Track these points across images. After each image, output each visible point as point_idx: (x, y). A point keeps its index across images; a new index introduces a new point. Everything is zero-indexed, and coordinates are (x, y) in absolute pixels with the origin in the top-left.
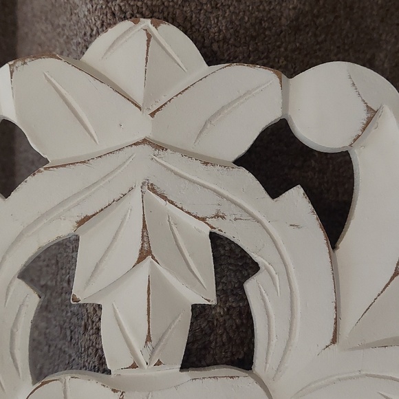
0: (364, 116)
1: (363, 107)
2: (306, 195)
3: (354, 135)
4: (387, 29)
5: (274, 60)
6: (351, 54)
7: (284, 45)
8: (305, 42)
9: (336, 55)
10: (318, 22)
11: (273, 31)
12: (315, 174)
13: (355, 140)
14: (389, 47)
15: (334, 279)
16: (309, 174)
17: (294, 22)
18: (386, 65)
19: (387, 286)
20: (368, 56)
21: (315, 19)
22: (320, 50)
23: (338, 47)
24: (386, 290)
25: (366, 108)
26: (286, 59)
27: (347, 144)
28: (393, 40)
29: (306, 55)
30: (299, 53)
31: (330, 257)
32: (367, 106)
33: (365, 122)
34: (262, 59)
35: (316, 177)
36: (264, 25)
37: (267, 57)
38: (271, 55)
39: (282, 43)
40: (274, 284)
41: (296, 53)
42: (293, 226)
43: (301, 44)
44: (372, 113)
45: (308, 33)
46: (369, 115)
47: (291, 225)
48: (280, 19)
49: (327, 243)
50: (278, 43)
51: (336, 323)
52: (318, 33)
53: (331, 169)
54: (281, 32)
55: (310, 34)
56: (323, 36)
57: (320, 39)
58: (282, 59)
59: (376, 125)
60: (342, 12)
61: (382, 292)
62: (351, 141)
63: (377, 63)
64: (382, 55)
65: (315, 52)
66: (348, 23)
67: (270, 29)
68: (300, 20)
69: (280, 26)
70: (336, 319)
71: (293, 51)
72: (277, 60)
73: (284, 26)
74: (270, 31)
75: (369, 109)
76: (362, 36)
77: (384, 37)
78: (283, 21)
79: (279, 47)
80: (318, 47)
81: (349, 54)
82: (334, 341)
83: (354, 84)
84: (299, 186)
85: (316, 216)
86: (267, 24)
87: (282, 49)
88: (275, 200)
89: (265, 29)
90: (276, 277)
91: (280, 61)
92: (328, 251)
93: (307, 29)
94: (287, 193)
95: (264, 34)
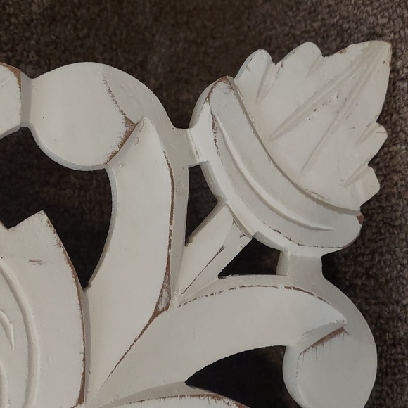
0: (122, 129)
1: (121, 119)
2: (50, 224)
3: (110, 152)
4: (161, 29)
5: (22, 54)
6: (119, 54)
7: (35, 36)
8: (62, 36)
9: (102, 54)
10: (79, 14)
11: (20, 19)
12: (74, 191)
13: (111, 158)
14: (163, 50)
15: (83, 325)
16: (67, 192)
17: (49, 11)
18: (159, 70)
19: (145, 328)
20: (140, 58)
21: (75, 9)
22: (82, 46)
23: (104, 45)
24: (144, 334)
25: (124, 121)
26: (38, 54)
27: (102, 162)
28: (168, 42)
29: (64, 52)
30: (55, 48)
31: (79, 299)
32: (126, 118)
33: (123, 137)
34: (6, 52)
35: (76, 195)
36: (8, 10)
37: (12, 50)
38: (18, 48)
39: (33, 34)
40: (8, 336)
41: (51, 48)
42: (34, 261)
43: (58, 37)
44: (131, 127)
45: (66, 25)
46: (128, 128)
47: (30, 261)
48: (30, 5)
49: (76, 281)
50: (28, 34)
51: (83, 379)
52: (79, 26)
53: (94, 185)
54: (32, 20)
55: (69, 27)
56: (86, 30)
57: (81, 34)
58: (33, 53)
59: (136, 140)
60: (108, 5)
61: (139, 337)
62: (106, 158)
63: (149, 66)
64: (155, 58)
65: (76, 48)
66: (116, 18)
67: (16, 16)
68: (56, 9)
69: (31, 13)
70: (84, 374)
71: (47, 45)
72: (25, 54)
73: (35, 14)
74: (17, 18)
75: (128, 121)
76: (133, 34)
77: (157, 37)
78: (34, 8)
79: (29, 38)
80: (79, 42)
81: (117, 54)
82: (81, 400)
83: (110, 91)
84: (42, 212)
85: (62, 249)
86: (12, 9)
87: (33, 42)
88: (11, 229)
89: (9, 15)
90: (11, 326)
91: (30, 56)
92: (76, 291)
93: (66, 21)
94: (26, 220)
95: (9, 21)
